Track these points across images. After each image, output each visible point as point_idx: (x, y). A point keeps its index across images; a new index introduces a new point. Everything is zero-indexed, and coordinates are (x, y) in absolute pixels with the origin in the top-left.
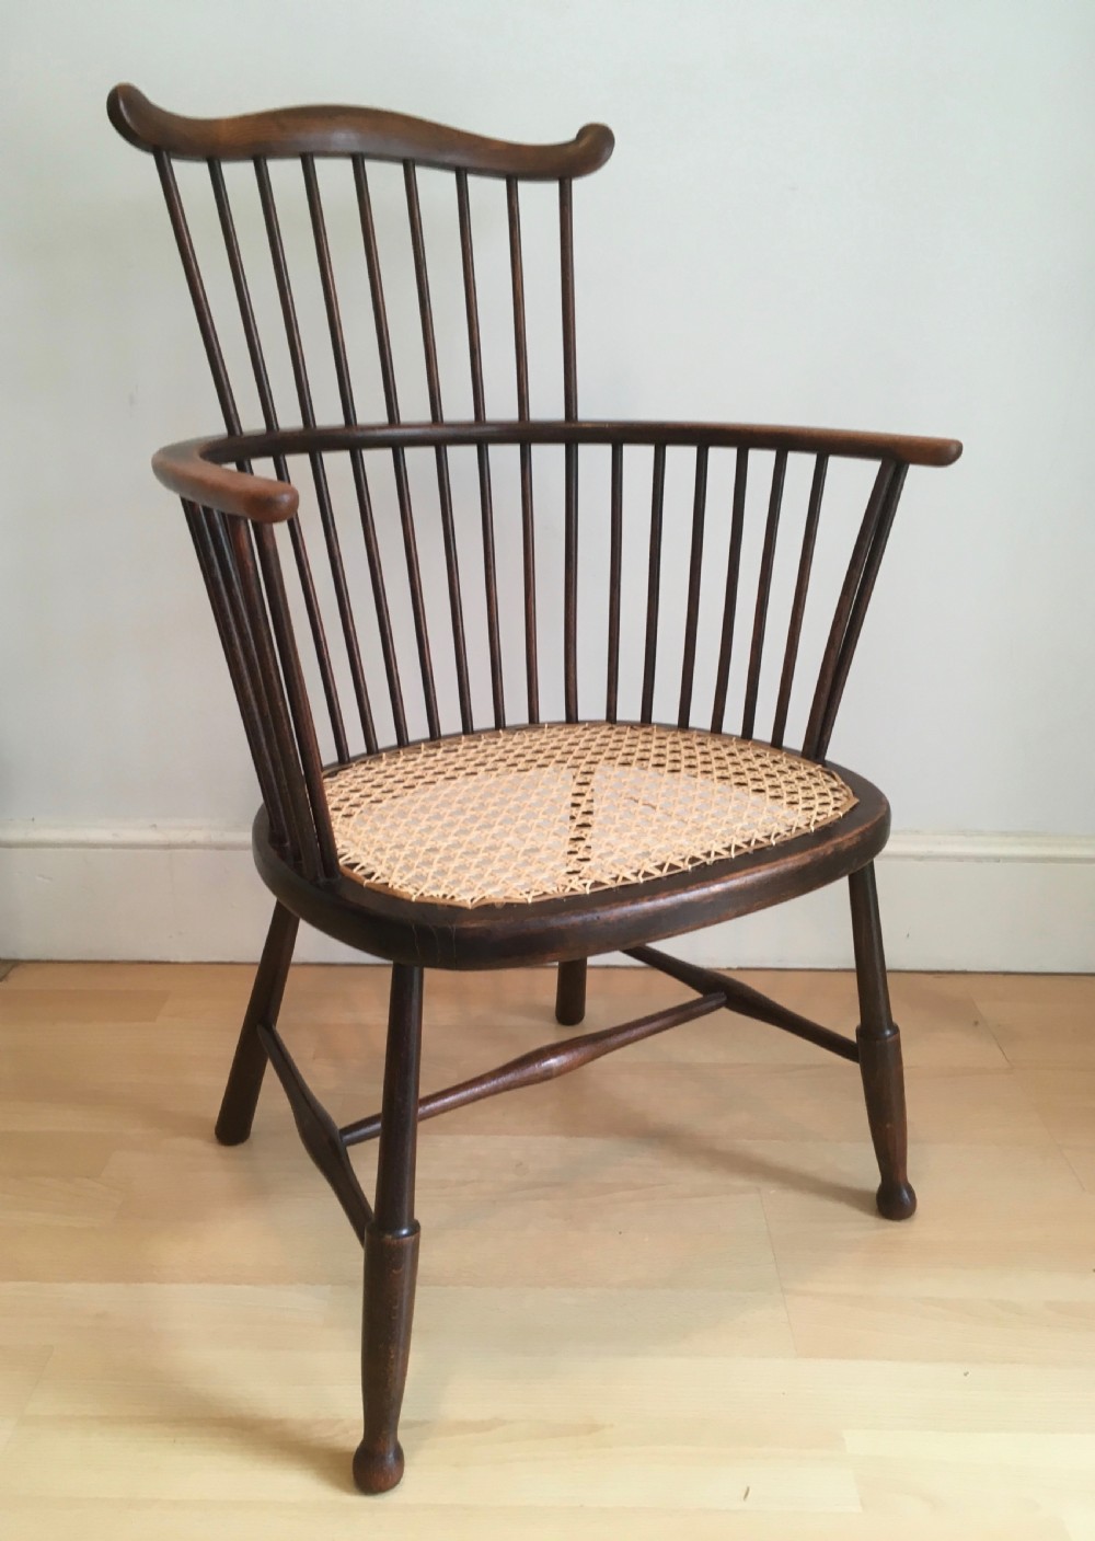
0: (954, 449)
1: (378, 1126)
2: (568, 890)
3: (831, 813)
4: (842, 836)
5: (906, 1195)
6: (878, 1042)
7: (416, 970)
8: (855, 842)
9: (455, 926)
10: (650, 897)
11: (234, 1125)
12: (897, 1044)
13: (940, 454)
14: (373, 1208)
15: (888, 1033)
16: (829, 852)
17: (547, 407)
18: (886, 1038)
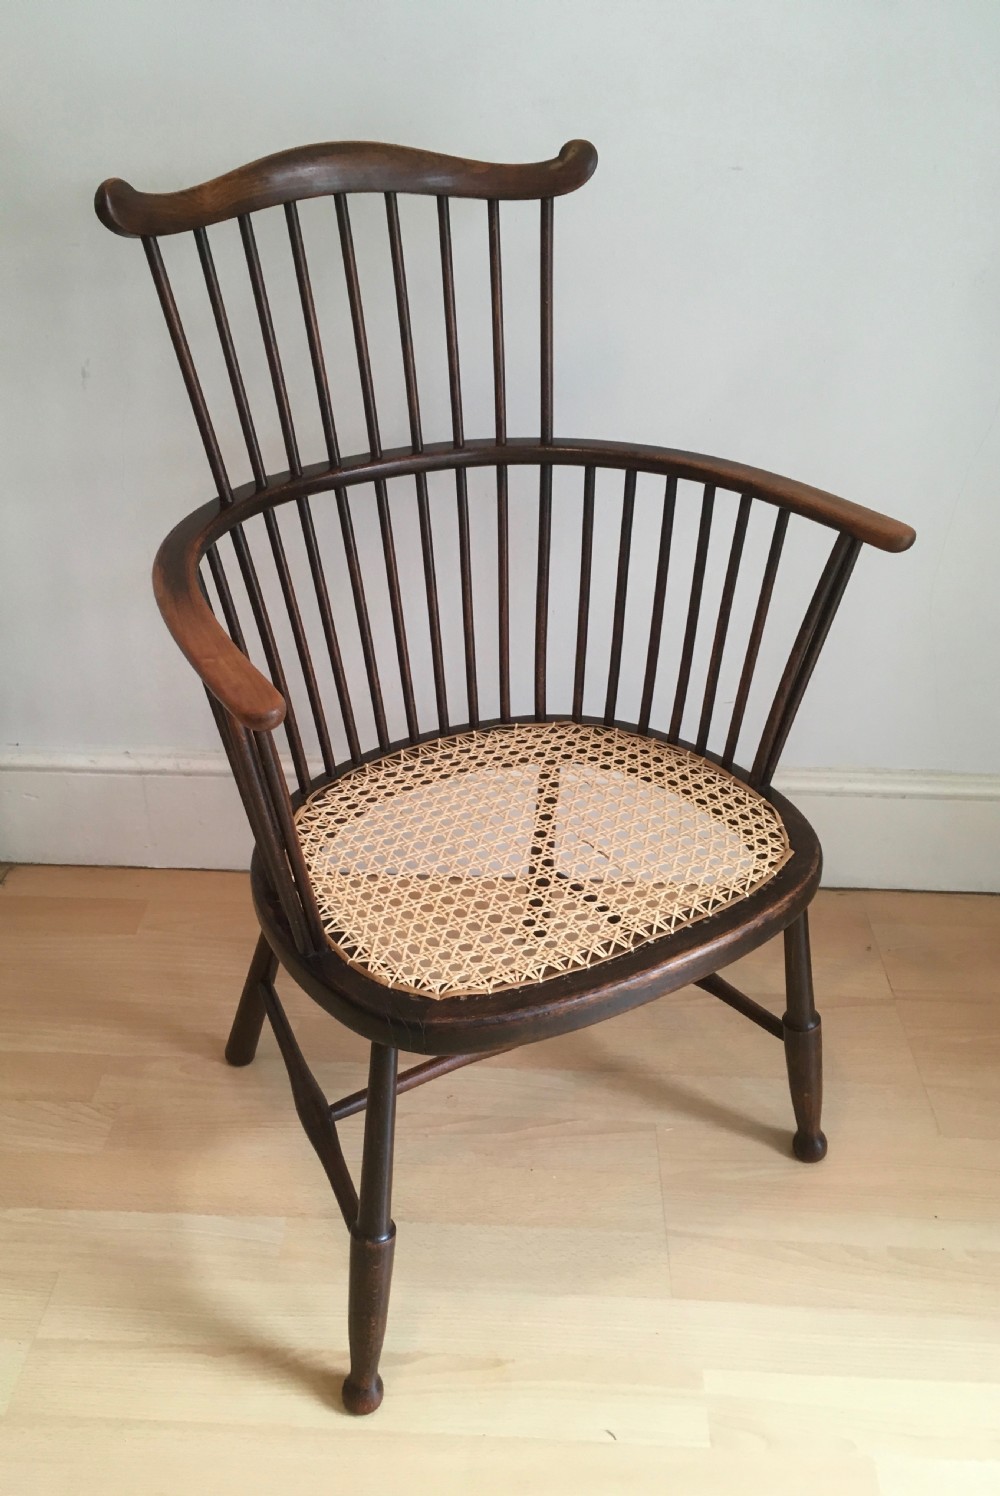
0: (907, 538)
1: (364, 1101)
2: (523, 978)
3: (767, 870)
4: (772, 906)
5: (819, 1145)
6: (801, 1034)
7: (393, 1051)
8: (784, 909)
9: (425, 1022)
10: (595, 990)
11: (239, 1051)
12: (819, 1034)
13: (895, 539)
14: (359, 1196)
15: (811, 1026)
16: (760, 924)
17: (524, 425)
18: (808, 1030)
